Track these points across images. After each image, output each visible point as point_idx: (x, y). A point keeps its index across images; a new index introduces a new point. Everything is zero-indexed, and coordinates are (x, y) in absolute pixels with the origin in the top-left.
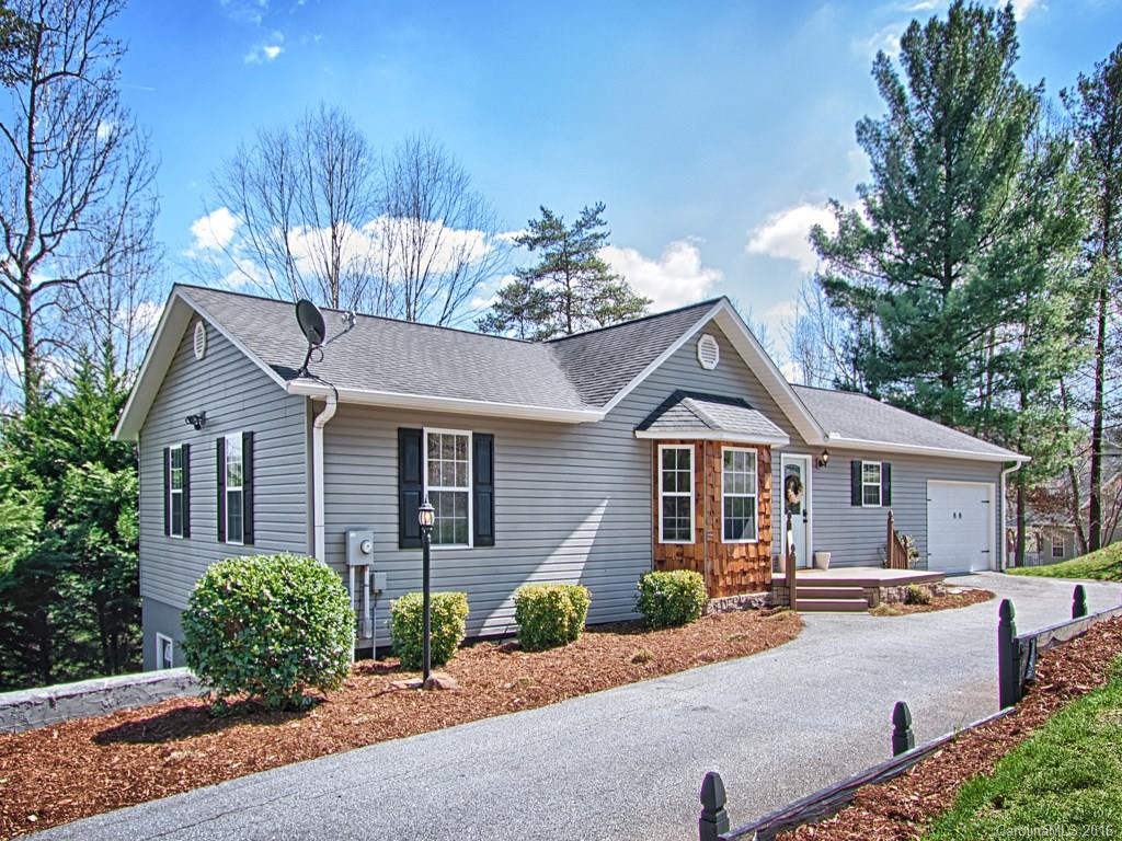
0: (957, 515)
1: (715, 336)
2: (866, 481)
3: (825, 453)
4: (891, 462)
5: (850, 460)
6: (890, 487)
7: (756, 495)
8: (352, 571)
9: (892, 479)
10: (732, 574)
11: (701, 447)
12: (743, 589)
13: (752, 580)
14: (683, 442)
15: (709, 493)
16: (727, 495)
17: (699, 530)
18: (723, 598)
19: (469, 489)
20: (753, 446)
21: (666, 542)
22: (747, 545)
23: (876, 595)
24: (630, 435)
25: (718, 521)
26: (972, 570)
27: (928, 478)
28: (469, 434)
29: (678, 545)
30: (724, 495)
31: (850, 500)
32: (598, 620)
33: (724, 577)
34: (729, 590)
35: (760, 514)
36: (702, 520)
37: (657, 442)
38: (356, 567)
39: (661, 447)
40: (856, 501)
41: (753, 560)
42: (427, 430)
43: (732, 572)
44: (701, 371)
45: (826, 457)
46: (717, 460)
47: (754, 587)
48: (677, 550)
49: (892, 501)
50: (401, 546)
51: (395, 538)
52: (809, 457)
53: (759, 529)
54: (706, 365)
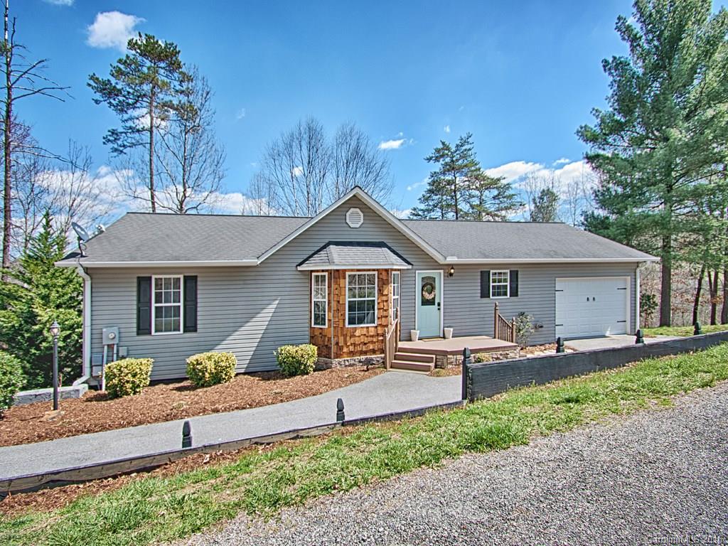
0: (591, 299)
1: (360, 208)
2: (494, 281)
3: (452, 268)
4: (519, 269)
5: (480, 270)
6: (517, 285)
7: (376, 299)
8: (106, 347)
9: (519, 280)
10: (354, 345)
11: (331, 273)
12: (365, 353)
13: (371, 348)
14: (323, 271)
15: (335, 299)
16: (350, 300)
17: (329, 320)
18: (346, 359)
19: (181, 304)
20: (374, 270)
21: (315, 326)
22: (368, 328)
23: (445, 360)
24: (294, 269)
25: (344, 315)
26: (607, 334)
27: (556, 277)
28: (181, 277)
29: (321, 328)
30: (347, 300)
31: (479, 295)
32: (251, 370)
33: (348, 347)
34: (352, 353)
35: (379, 309)
36: (331, 314)
37: (312, 271)
38: (108, 345)
39: (314, 274)
40: (485, 294)
41: (372, 336)
42: (154, 277)
43: (354, 344)
44: (349, 229)
45: (452, 271)
46: (342, 281)
47: (374, 352)
48: (320, 331)
49: (519, 293)
50: (138, 334)
51: (135, 330)
52: (442, 271)
53: (378, 318)
54: (352, 226)
